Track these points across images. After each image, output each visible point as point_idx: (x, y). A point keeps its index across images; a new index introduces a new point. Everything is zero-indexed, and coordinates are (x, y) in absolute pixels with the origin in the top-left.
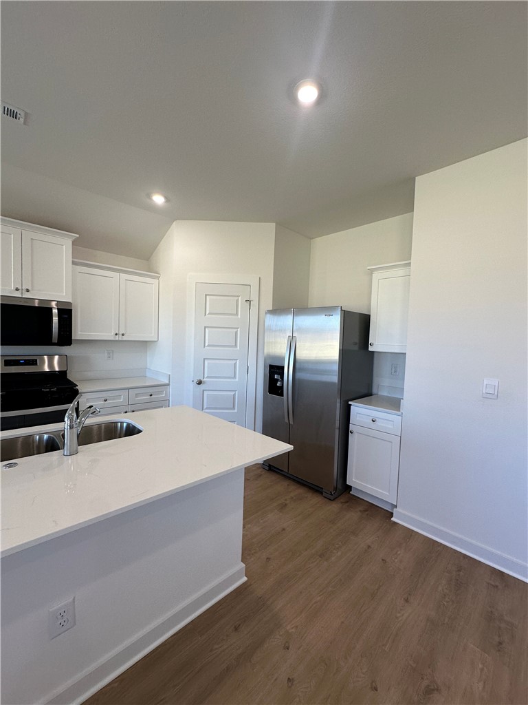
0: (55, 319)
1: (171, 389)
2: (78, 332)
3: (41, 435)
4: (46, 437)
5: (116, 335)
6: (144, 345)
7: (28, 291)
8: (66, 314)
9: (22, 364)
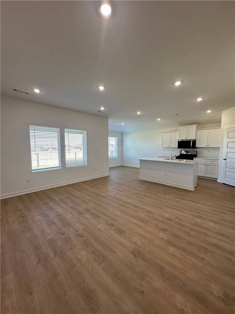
0: (192, 143)
2: (197, 146)
5: (207, 146)
7: (187, 138)
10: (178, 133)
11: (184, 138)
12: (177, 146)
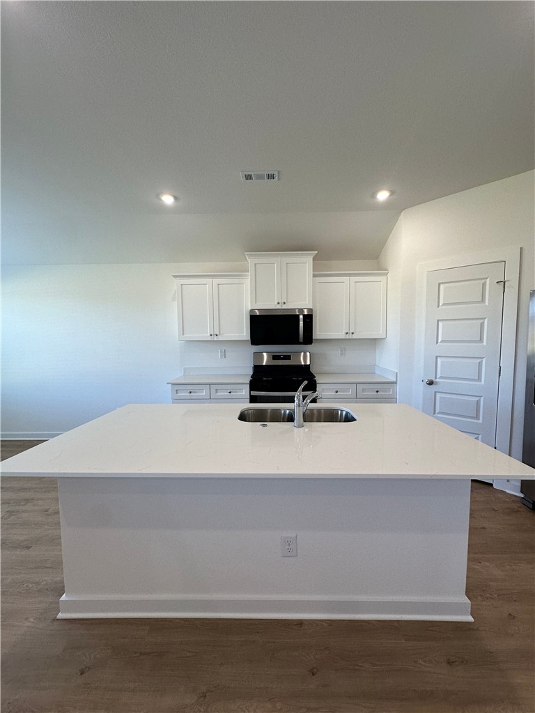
0: (301, 323)
1: (398, 387)
2: (318, 333)
3: (285, 410)
4: (288, 412)
5: (347, 333)
6: (374, 343)
7: (284, 303)
8: (309, 319)
9: (282, 359)
10: (247, 283)
11: (271, 302)
12: (245, 334)
